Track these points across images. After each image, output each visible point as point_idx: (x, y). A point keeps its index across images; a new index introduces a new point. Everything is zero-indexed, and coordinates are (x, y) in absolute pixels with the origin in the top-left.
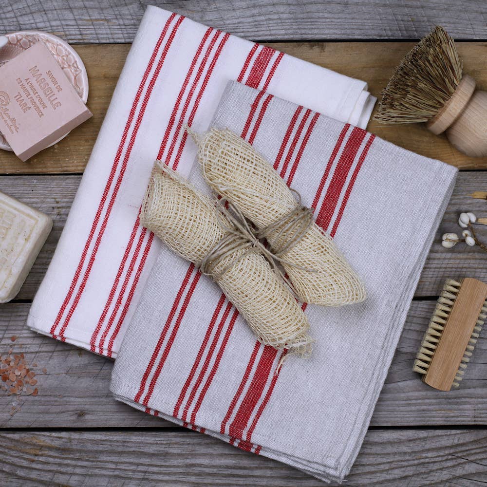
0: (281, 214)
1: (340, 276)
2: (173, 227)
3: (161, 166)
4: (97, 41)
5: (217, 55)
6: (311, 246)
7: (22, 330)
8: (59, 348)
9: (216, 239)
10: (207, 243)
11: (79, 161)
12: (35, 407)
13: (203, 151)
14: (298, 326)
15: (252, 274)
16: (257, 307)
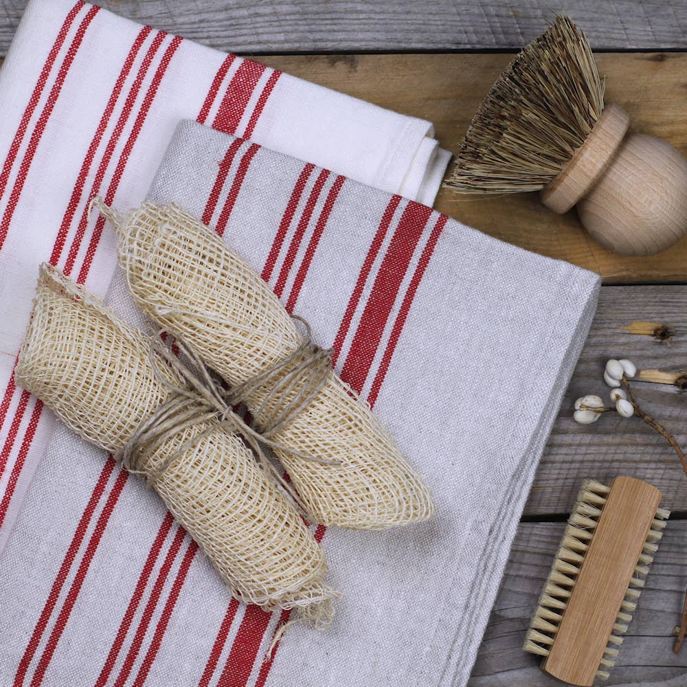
0: (272, 359)
1: (383, 472)
2: (71, 384)
3: (56, 278)
5: (159, 76)
6: (328, 416)
9: (152, 405)
10: (135, 414)
13: (127, 243)
14: (305, 567)
15: (219, 470)
16: (227, 532)
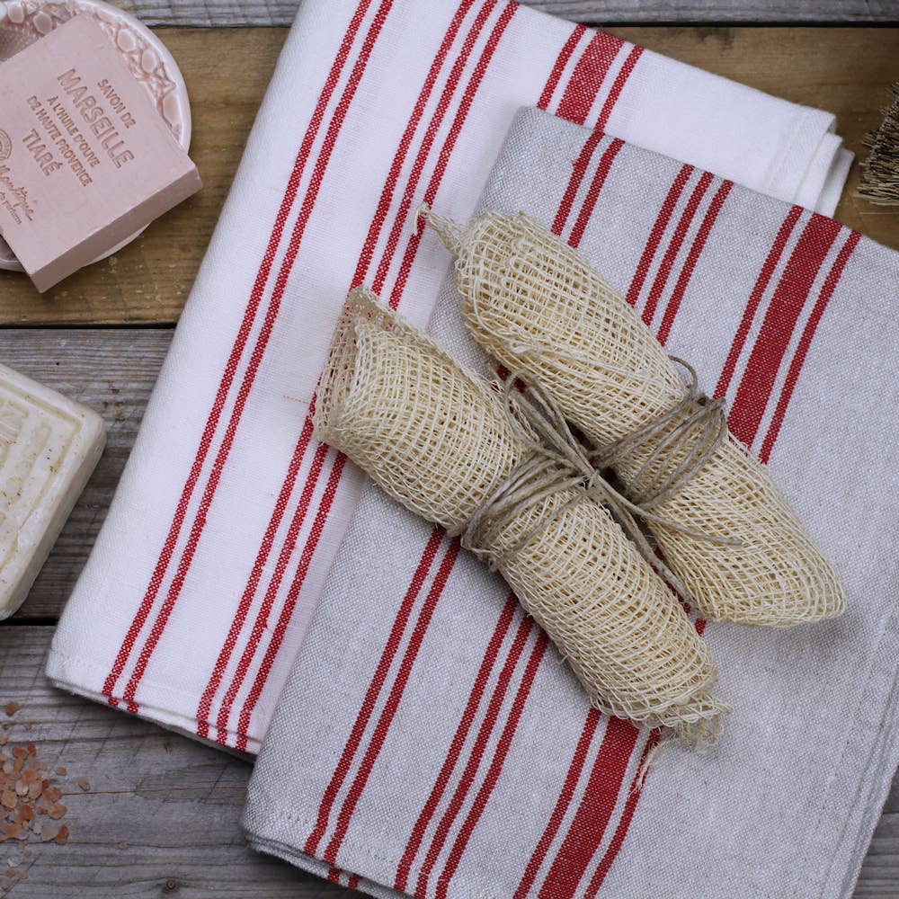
0: (653, 410)
1: (790, 555)
2: (401, 439)
4: (208, 22)
5: (489, 51)
6: (724, 484)
7: (31, 688)
8: (119, 731)
9: (503, 466)
10: (481, 478)
11: (166, 295)
12: (62, 869)
13: (471, 262)
14: (695, 673)
15: (590, 549)
16: (600, 628)
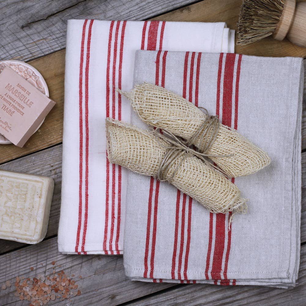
0: (198, 126)
1: (249, 153)
2: (131, 157)
3: (111, 121)
4: (43, 55)
5: (122, 37)
6: (224, 140)
7: (57, 256)
8: (85, 259)
9: (162, 156)
10: (157, 161)
11: (57, 135)
12: (82, 302)
13: (134, 102)
14: (233, 194)
15: (192, 171)
16: (202, 191)
